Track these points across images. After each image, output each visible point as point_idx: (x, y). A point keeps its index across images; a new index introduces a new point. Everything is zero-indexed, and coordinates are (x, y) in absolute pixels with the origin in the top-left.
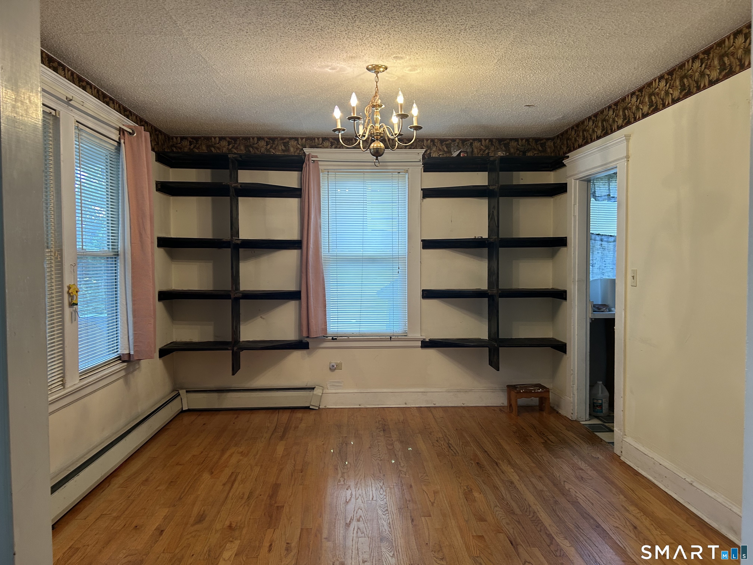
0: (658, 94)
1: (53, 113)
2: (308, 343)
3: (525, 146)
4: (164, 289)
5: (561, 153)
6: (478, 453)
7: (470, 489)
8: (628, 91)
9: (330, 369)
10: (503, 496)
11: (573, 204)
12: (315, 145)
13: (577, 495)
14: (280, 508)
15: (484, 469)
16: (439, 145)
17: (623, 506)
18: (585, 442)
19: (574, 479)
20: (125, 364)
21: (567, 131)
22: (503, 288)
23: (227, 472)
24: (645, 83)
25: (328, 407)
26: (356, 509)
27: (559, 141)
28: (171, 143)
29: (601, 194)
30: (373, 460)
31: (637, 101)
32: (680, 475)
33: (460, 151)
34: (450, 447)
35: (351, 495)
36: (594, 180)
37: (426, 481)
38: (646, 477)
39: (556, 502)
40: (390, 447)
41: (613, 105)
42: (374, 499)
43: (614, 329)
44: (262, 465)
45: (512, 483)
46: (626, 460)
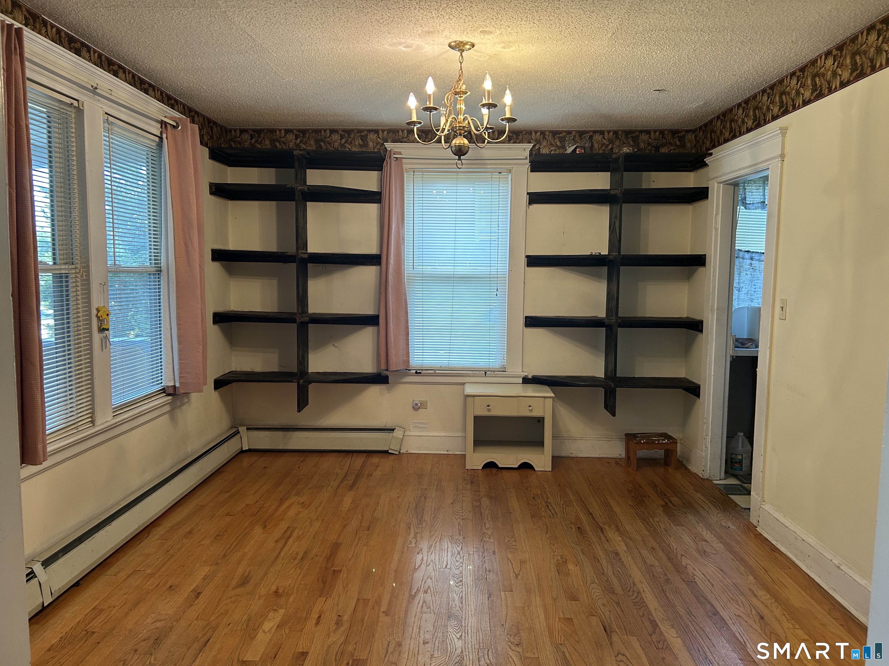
0: (823, 75)
1: (75, 104)
2: (388, 377)
3: (659, 140)
4: (220, 309)
5: (704, 149)
6: (582, 515)
7: (564, 560)
8: (787, 71)
9: (413, 407)
10: (603, 569)
11: (714, 213)
12: (399, 139)
13: (695, 573)
14: (336, 573)
15: (586, 535)
16: (550, 138)
17: (750, 589)
18: (715, 506)
19: (695, 552)
20: (170, 397)
21: (711, 121)
22: (622, 316)
23: (283, 526)
24: (808, 60)
25: (410, 451)
26: (425, 578)
27: (701, 134)
28: (229, 137)
29: (753, 201)
30: (454, 519)
31: (797, 84)
32: (825, 555)
33: (575, 146)
34: (548, 507)
35: (422, 560)
36: (744, 183)
37: (513, 547)
38: (785, 555)
39: (667, 581)
40: (477, 504)
41: (768, 89)
42: (448, 566)
43: (756, 371)
44: (323, 520)
45: (617, 554)
46: (764, 532)
